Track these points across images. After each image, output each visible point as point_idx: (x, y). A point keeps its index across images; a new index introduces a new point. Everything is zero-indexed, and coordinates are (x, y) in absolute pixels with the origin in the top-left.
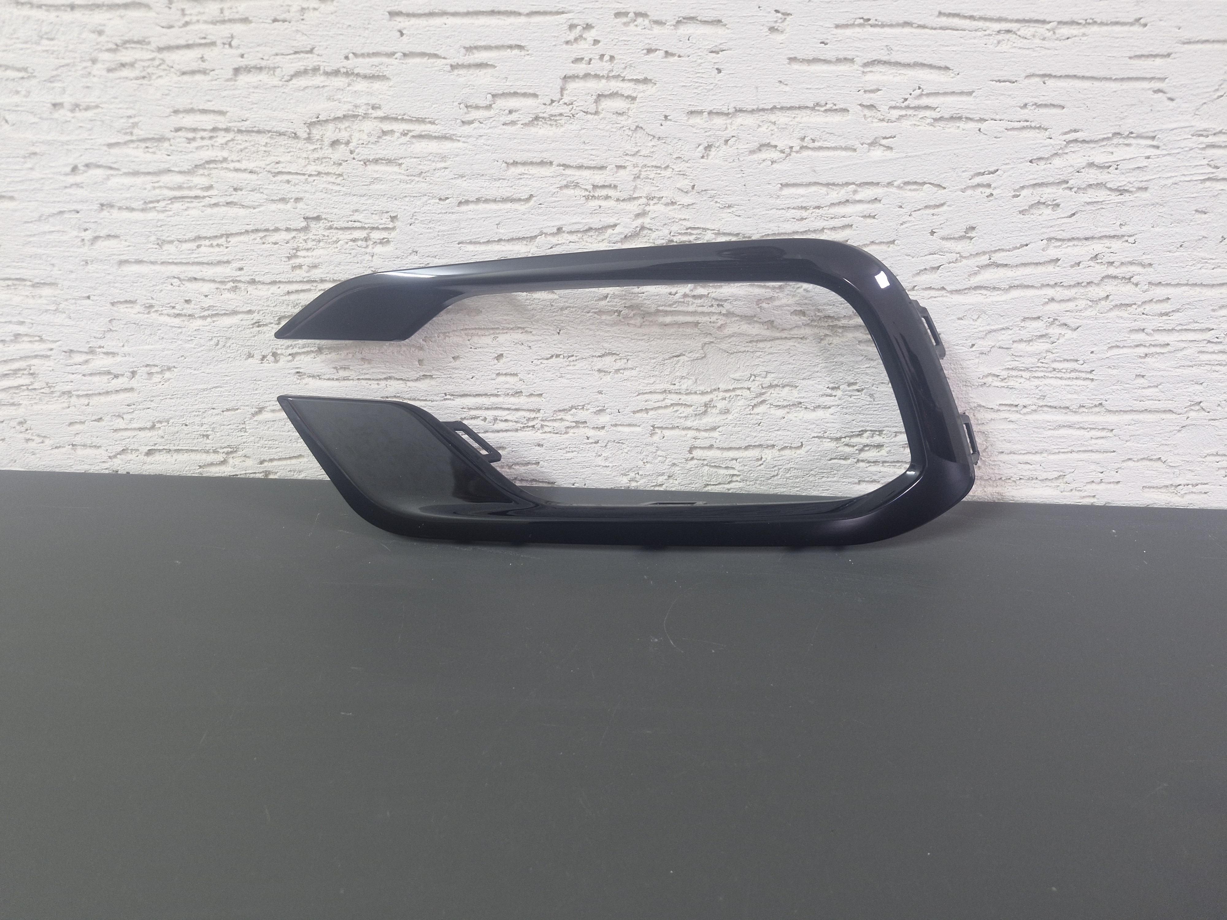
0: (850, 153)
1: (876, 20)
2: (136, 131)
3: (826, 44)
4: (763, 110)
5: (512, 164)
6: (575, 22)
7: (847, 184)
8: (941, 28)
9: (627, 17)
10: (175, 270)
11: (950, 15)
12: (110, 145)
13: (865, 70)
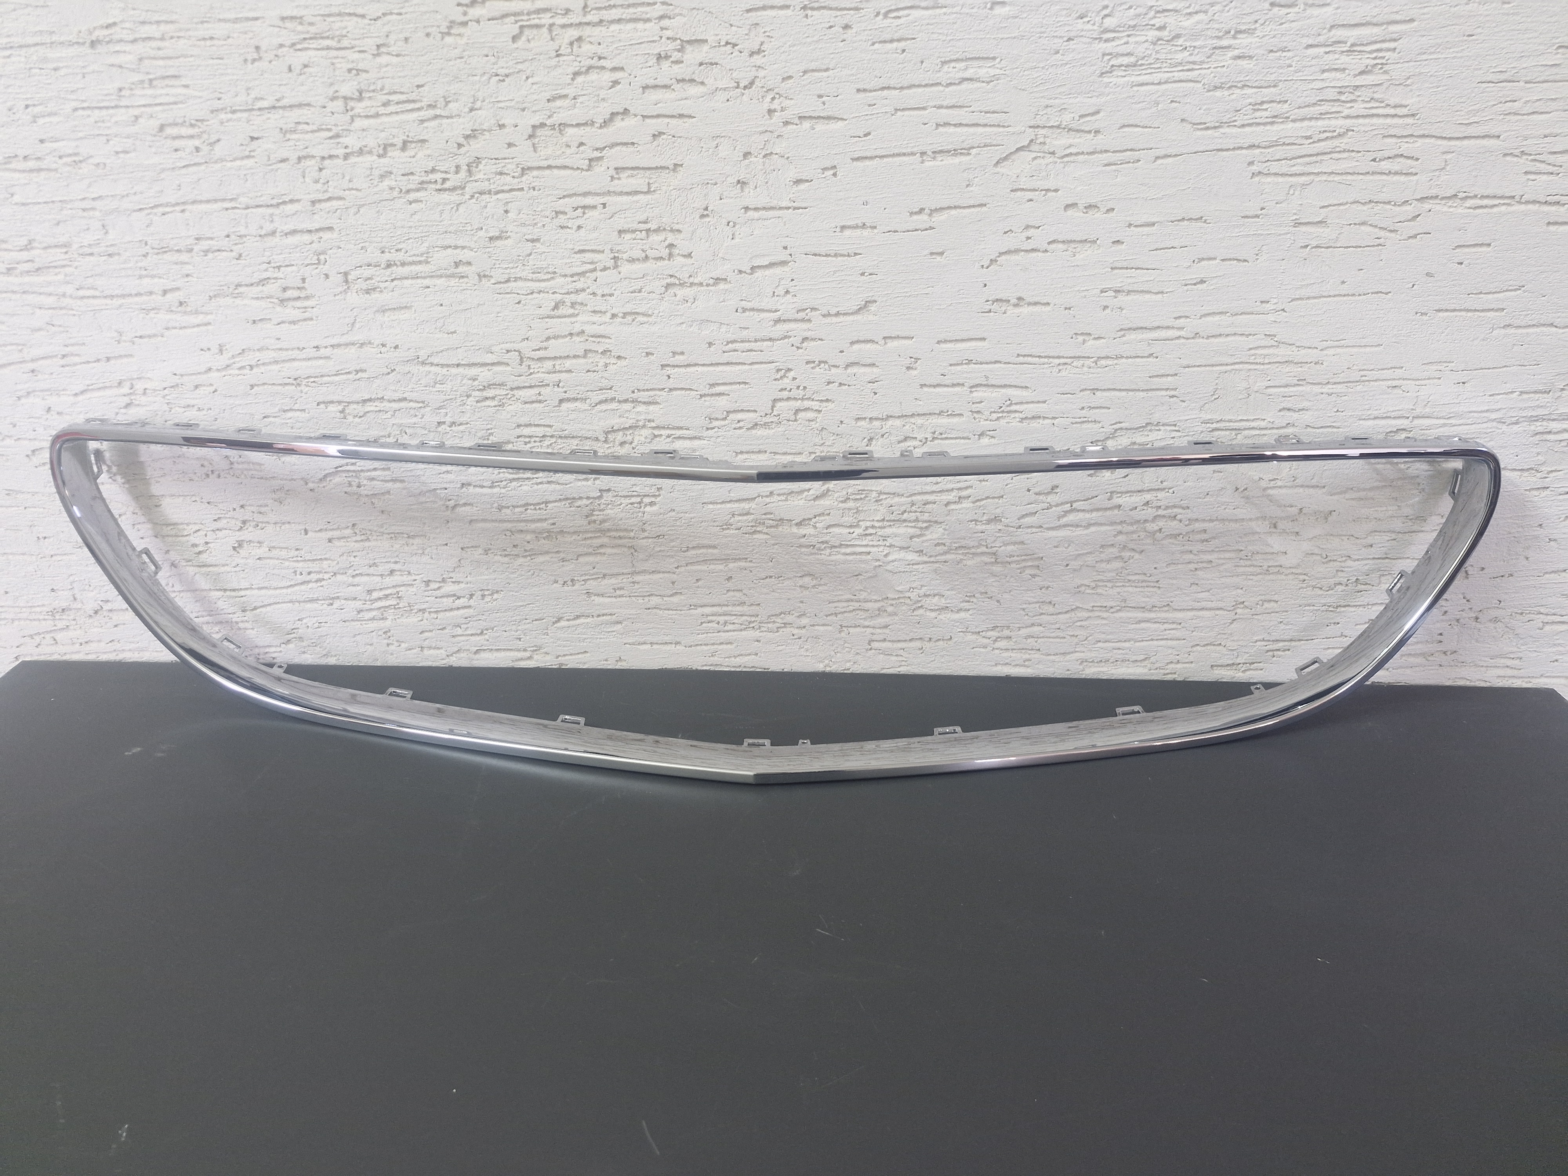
2: (491, 438)
8: (1020, 364)
10: (509, 525)
11: (1025, 356)
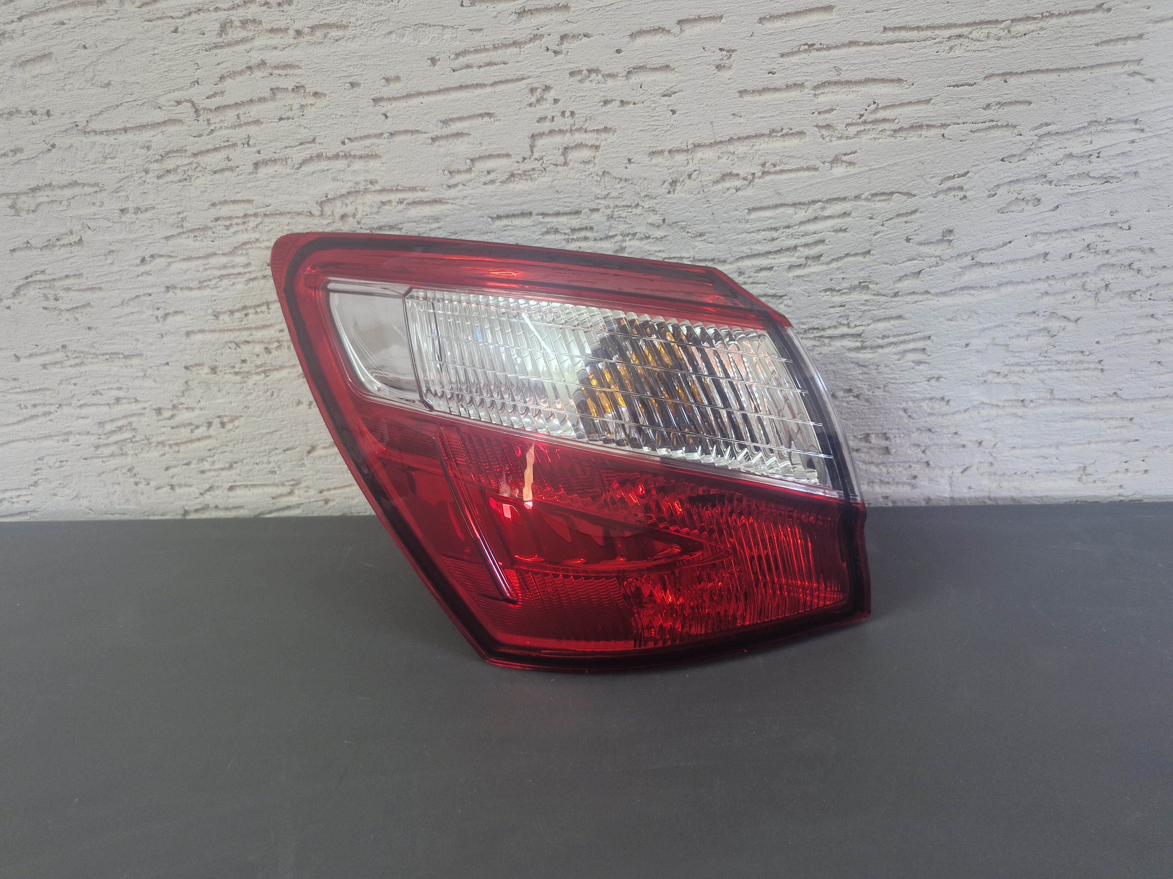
0: (812, 173)
1: (821, 44)
3: (773, 74)
4: (721, 142)
5: (496, 218)
6: (535, 85)
7: (814, 202)
9: (581, 74)
12: (167, 238)
13: (817, 93)
